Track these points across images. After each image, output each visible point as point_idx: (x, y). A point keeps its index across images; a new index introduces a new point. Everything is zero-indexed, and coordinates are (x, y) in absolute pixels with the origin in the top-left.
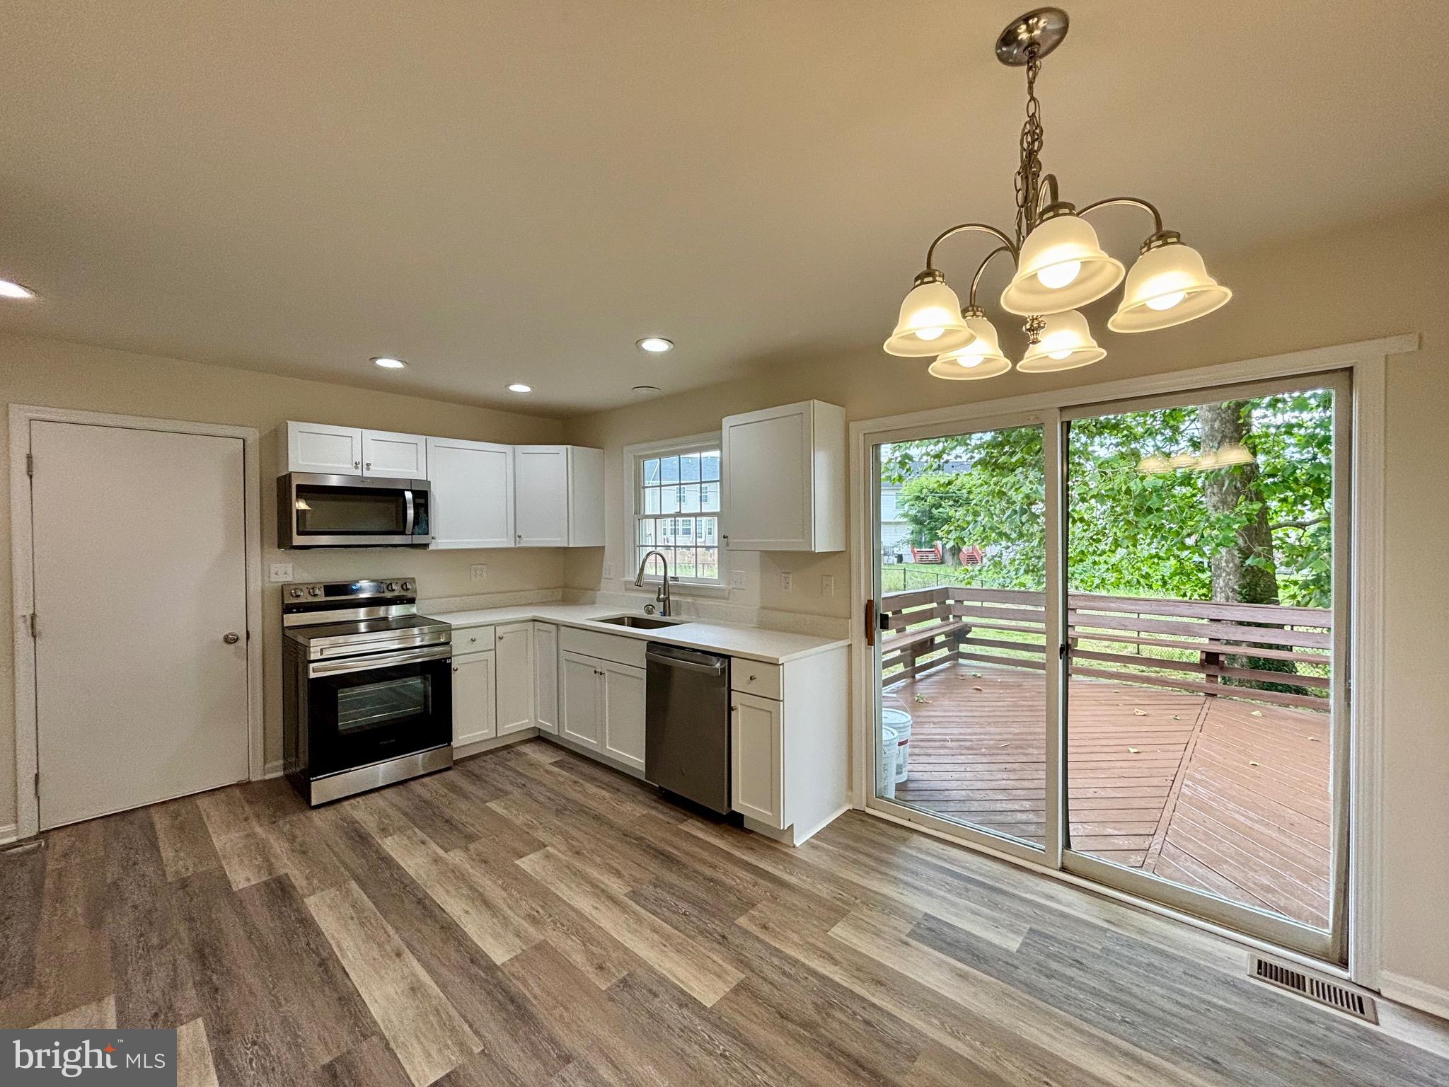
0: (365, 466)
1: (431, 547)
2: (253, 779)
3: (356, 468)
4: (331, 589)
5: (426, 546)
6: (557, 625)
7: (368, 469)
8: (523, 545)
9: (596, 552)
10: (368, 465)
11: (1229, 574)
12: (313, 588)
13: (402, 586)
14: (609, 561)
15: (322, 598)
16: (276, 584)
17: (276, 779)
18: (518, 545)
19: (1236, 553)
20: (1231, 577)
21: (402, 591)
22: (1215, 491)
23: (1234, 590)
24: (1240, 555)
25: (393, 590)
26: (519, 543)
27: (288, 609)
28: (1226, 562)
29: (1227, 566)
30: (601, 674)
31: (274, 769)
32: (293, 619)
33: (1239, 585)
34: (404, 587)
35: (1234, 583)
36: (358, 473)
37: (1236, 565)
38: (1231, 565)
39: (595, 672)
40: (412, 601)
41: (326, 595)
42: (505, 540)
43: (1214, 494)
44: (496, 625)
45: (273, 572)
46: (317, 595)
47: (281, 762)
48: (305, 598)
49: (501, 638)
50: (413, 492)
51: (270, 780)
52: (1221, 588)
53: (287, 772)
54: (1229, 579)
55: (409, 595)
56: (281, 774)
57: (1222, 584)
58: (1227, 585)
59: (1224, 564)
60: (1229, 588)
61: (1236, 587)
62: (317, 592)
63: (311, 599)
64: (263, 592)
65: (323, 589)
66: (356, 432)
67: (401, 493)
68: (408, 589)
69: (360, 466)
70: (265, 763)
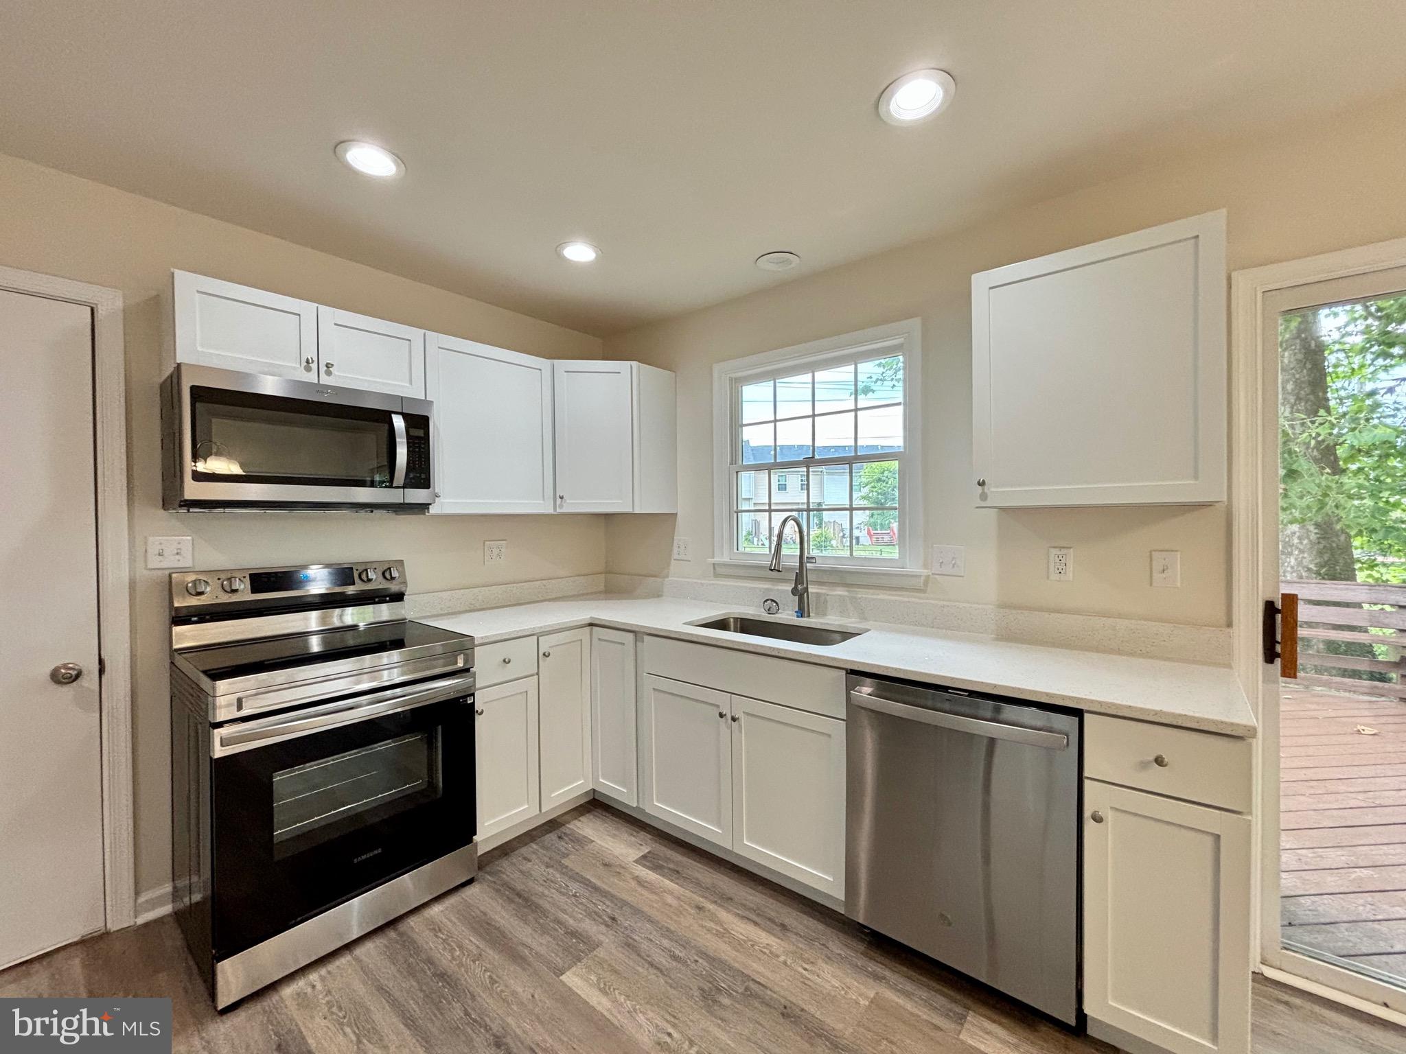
0: (323, 369)
1: (433, 510)
2: (113, 926)
3: (308, 369)
4: (261, 581)
5: (422, 508)
6: (637, 634)
7: (329, 373)
8: (566, 509)
9: (664, 521)
10: (328, 366)
11: (1301, 551)
12: (229, 579)
13: (383, 574)
14: (682, 534)
15: (245, 594)
16: (160, 573)
17: (159, 921)
18: (558, 510)
19: (1312, 528)
20: (1306, 555)
21: (384, 581)
23: (1309, 570)
24: (1316, 531)
25: (369, 580)
26: (561, 506)
27: (181, 618)
28: (1299, 538)
29: (1301, 543)
30: (734, 719)
31: (153, 904)
32: (189, 636)
33: (1316, 564)
34: (386, 574)
35: (1310, 560)
36: (312, 378)
37: (1310, 541)
38: (1305, 542)
39: (721, 715)
40: (398, 597)
41: (254, 591)
42: (542, 502)
44: (538, 635)
45: (153, 550)
46: (236, 591)
47: (168, 888)
48: (212, 596)
49: (546, 655)
50: (406, 417)
51: (146, 925)
52: (1292, 567)
53: (180, 905)
54: (1304, 558)
55: (394, 587)
56: (167, 909)
57: (1293, 561)
58: (1300, 563)
59: (1296, 541)
60: (1303, 567)
61: (1312, 566)
62: (237, 585)
63: (225, 598)
64: (132, 585)
65: (247, 581)
66: (307, 308)
67: (384, 417)
68: (393, 578)
69: (314, 366)
70: (137, 893)
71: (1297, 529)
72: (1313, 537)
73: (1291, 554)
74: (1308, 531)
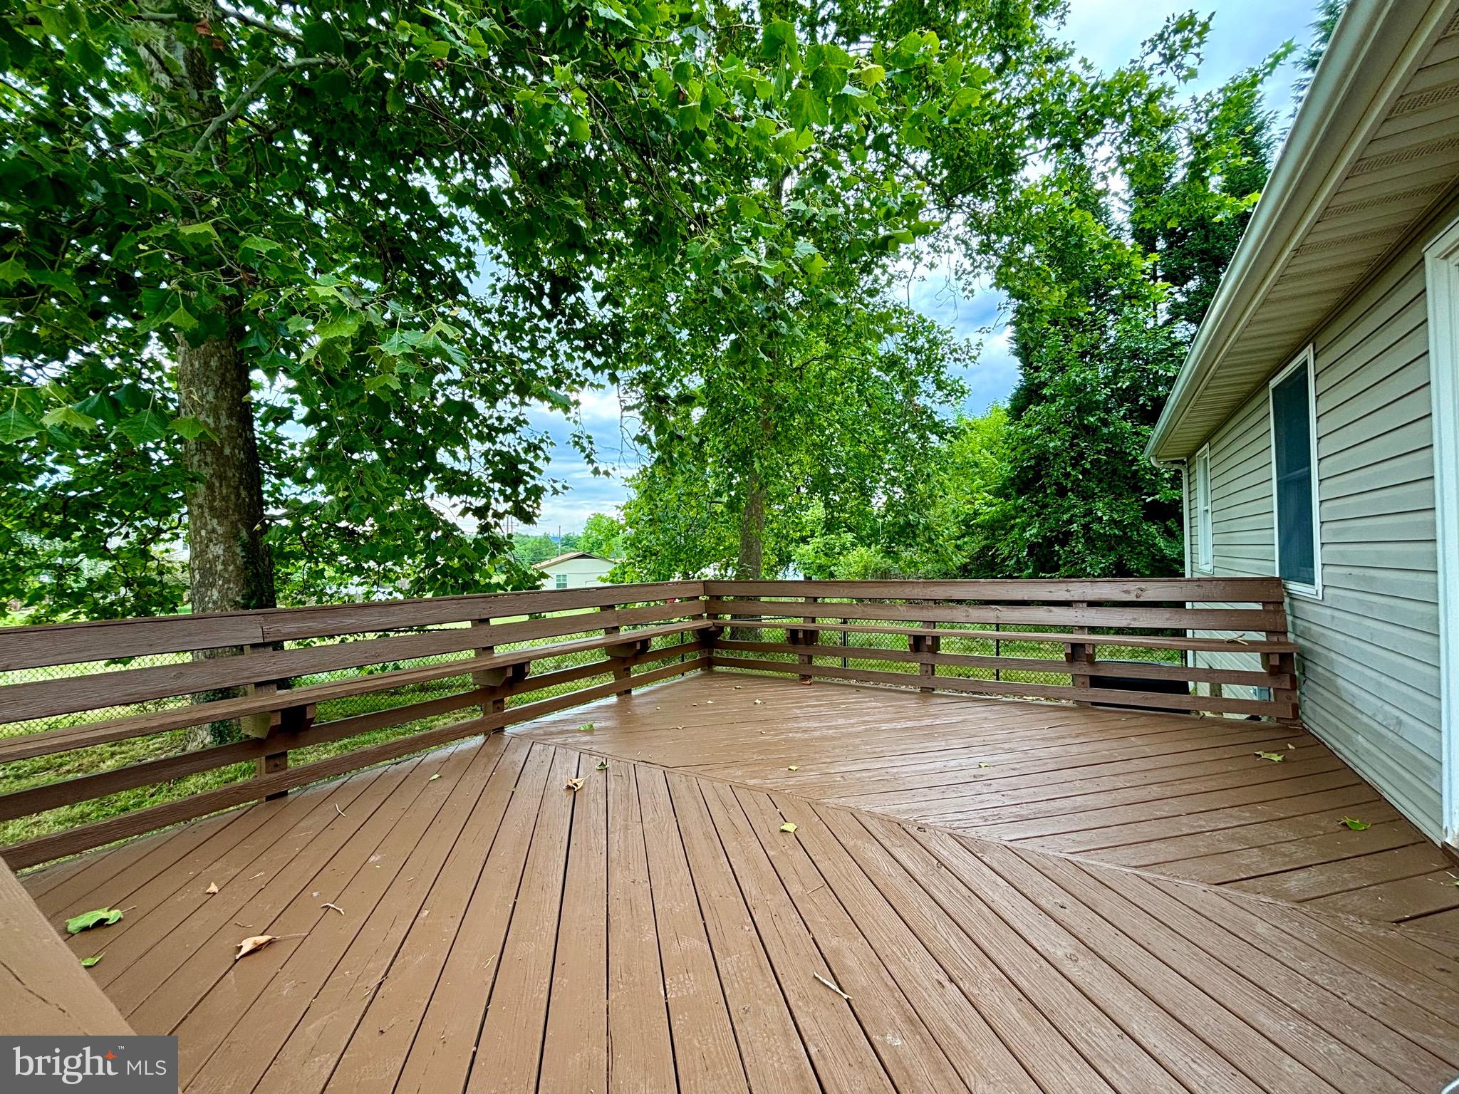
11: (227, 581)
19: (238, 550)
20: (231, 585)
22: (209, 459)
23: (236, 603)
24: (243, 554)
28: (223, 563)
29: (226, 570)
35: (236, 591)
37: (237, 567)
38: (231, 568)
43: (206, 464)
52: (214, 603)
54: (229, 588)
57: (215, 595)
58: (224, 596)
59: (220, 567)
60: (229, 601)
61: (238, 599)
71: (221, 552)
72: (239, 561)
73: (213, 585)
74: (234, 554)
